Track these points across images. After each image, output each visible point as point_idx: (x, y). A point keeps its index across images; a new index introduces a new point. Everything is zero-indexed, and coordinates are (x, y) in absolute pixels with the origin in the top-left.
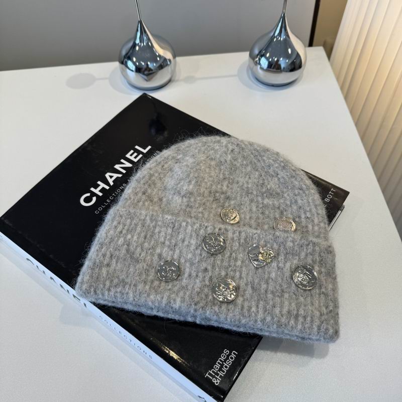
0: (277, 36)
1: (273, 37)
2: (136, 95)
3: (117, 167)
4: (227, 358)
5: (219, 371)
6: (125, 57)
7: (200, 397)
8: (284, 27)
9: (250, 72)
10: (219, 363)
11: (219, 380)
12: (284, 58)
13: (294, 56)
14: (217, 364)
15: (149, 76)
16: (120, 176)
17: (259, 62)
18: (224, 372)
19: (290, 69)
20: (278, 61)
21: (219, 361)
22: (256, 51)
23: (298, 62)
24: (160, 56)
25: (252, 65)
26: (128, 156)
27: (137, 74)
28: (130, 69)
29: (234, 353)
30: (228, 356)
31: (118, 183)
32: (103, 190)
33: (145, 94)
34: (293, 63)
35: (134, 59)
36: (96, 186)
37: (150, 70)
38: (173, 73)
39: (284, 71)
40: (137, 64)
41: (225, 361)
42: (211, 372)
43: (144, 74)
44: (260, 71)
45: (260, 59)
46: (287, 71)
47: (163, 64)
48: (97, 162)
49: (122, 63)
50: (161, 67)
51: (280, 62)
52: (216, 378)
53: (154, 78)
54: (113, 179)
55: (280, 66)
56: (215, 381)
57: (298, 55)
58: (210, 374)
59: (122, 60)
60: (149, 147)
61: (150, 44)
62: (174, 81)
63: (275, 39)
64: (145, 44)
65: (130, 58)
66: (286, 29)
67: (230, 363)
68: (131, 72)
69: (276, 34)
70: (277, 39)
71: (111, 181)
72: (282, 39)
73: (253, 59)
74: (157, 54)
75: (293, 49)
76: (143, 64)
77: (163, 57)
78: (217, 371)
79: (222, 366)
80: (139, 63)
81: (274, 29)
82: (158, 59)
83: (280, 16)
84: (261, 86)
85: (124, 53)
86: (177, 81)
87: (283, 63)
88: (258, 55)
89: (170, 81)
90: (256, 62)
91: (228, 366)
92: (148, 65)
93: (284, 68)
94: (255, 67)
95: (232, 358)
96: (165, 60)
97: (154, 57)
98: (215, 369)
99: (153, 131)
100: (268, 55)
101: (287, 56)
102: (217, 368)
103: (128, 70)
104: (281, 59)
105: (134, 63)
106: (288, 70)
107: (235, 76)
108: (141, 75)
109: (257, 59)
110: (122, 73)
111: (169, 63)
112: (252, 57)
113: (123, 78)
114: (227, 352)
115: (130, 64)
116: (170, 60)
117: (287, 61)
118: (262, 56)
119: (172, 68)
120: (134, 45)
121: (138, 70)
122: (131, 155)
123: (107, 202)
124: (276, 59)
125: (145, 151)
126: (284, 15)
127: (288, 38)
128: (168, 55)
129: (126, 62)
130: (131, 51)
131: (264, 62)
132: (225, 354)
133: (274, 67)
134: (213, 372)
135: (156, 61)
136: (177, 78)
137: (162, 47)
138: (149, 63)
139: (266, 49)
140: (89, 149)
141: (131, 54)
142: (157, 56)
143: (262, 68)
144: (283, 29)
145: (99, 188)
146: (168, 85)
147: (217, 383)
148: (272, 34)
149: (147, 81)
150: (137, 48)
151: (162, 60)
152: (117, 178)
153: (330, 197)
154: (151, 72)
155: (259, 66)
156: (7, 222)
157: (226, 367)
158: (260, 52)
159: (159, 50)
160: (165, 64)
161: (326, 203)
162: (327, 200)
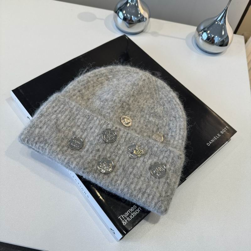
0: (218, 21)
1: (216, 21)
2: (119, 34)
4: (134, 211)
5: (128, 217)
6: (119, 9)
7: (111, 229)
8: (224, 16)
9: (194, 39)
10: (128, 212)
11: (126, 222)
12: (218, 36)
13: (225, 37)
14: (127, 212)
15: (130, 25)
17: (202, 35)
18: (130, 218)
19: (220, 44)
20: (214, 37)
21: (129, 211)
22: (202, 28)
23: (226, 42)
24: (140, 14)
25: (197, 35)
27: (124, 22)
28: (120, 17)
29: (139, 209)
30: (135, 210)
33: (125, 35)
34: (223, 41)
35: (124, 12)
37: (132, 21)
38: (146, 27)
39: (216, 45)
40: (125, 15)
41: (133, 212)
42: (122, 216)
43: (127, 23)
44: (201, 41)
45: (202, 33)
46: (217, 45)
47: (141, 20)
49: (116, 12)
50: (139, 21)
51: (215, 39)
52: (125, 221)
53: (133, 27)
55: (214, 41)
56: (124, 223)
57: (228, 37)
58: (121, 217)
59: (117, 10)
61: (137, 4)
62: (144, 32)
63: (216, 23)
64: (134, 4)
65: (121, 10)
66: (225, 18)
67: (135, 214)
68: (120, 19)
69: (218, 20)
70: (218, 23)
72: (221, 24)
73: (199, 32)
74: (139, 13)
75: (226, 32)
76: (129, 16)
77: (142, 15)
78: (126, 217)
79: (130, 214)
80: (127, 15)
81: (217, 16)
82: (139, 16)
83: (224, 9)
84: (198, 50)
85: (119, 6)
86: (147, 32)
87: (217, 39)
88: (202, 30)
89: (142, 32)
90: (200, 34)
91: (134, 216)
92: (131, 18)
93: (216, 43)
94: (198, 37)
95: (137, 212)
96: (143, 17)
97: (137, 13)
98: (125, 215)
100: (208, 32)
101: (221, 36)
102: (127, 215)
103: (118, 18)
104: (216, 37)
105: (123, 14)
106: (219, 45)
107: (184, 39)
108: (126, 23)
109: (201, 33)
110: (114, 18)
111: (145, 20)
112: (198, 30)
113: (114, 21)
114: (135, 207)
115: (121, 14)
116: (146, 19)
117: (220, 39)
118: (205, 31)
119: (146, 24)
120: (127, 2)
121: (125, 19)
124: (213, 36)
126: (227, 8)
127: (224, 24)
128: (146, 15)
129: (119, 13)
130: (124, 6)
131: (205, 36)
132: (134, 208)
133: (210, 40)
134: (124, 216)
135: (137, 17)
136: (147, 31)
137: (143, 9)
138: (132, 17)
139: (209, 28)
140: (82, 60)
141: (123, 8)
142: (139, 14)
143: (202, 39)
144: (223, 18)
146: (140, 34)
147: (124, 224)
148: (216, 19)
149: (128, 27)
150: (128, 5)
151: (141, 17)
153: (224, 131)
154: (132, 22)
155: (201, 37)
156: (21, 91)
157: (132, 216)
158: (204, 29)
159: (141, 10)
160: (142, 20)
161: (220, 134)
162: (222, 132)
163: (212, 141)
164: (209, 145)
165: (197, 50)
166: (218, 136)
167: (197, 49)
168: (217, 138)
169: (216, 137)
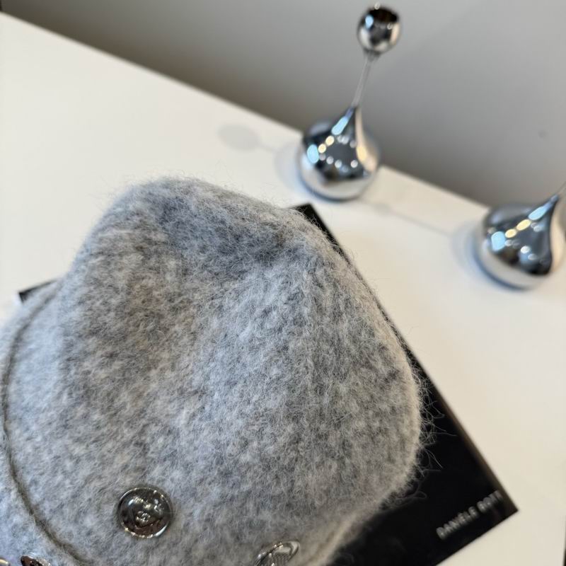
17: (491, 236)
62: (361, 200)
93: (522, 264)
94: (481, 238)
120: (328, 133)
149: (323, 184)
160: (358, 175)
161: (477, 509)
162: (482, 506)
163: (454, 525)
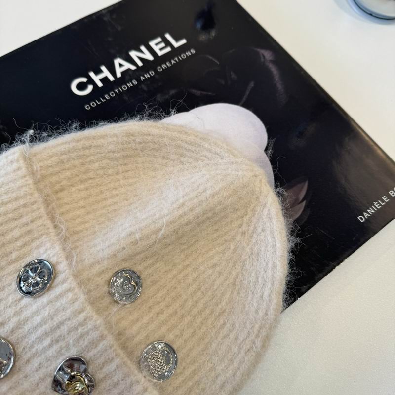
3: (134, 54)
16: (133, 68)
26: (152, 44)
31: (127, 77)
32: (105, 80)
36: (98, 71)
48: (110, 39)
54: (123, 69)
60: (184, 42)
71: (119, 72)
84: (356, 9)
99: (199, 25)
122: (157, 44)
123: (104, 98)
125: (176, 45)
140: (105, 19)
145: (101, 76)
152: (129, 70)
161: (389, 196)
162: (392, 193)
163: (371, 211)
164: (362, 219)
165: (353, 10)
166: (383, 201)
167: (351, 7)
168: (381, 205)
169: (379, 203)
